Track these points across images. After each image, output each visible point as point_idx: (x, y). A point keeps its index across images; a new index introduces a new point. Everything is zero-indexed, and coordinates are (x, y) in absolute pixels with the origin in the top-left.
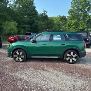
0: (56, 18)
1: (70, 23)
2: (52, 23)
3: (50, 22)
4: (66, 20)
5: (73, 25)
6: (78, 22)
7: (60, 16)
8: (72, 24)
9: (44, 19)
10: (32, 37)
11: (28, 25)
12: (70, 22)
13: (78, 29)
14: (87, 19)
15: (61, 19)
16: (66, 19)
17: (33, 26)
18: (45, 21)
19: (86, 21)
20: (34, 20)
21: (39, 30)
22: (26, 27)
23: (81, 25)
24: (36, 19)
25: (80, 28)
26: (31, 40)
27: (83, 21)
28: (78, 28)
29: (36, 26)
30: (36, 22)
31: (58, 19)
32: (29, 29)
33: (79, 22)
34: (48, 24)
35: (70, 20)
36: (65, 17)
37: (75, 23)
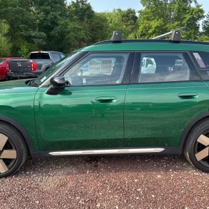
0: (109, 15)
1: (145, 27)
2: (103, 26)
3: (98, 23)
4: (135, 21)
6: (164, 25)
7: (120, 10)
8: (150, 31)
9: (82, 15)
10: (54, 64)
11: (39, 31)
12: (147, 25)
14: (185, 18)
15: (123, 16)
16: (136, 18)
17: (52, 33)
18: (86, 19)
19: (184, 21)
20: (55, 18)
21: (69, 44)
22: (34, 37)
24: (60, 15)
26: (45, 80)
27: (176, 23)
29: (62, 35)
30: (62, 23)
31: (116, 19)
32: (44, 43)
33: (168, 25)
34: (93, 30)
35: (146, 21)
36: (133, 12)
37: (157, 27)
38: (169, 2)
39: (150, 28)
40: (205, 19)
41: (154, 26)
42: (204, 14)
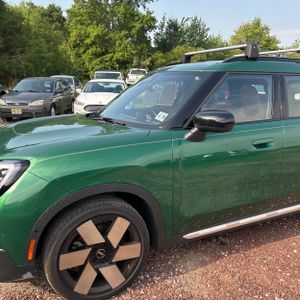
1: (80, 35)
4: (62, 25)
5: (94, 43)
6: (106, 35)
8: (88, 41)
12: (83, 32)
13: (111, 59)
14: (135, 27)
16: (64, 20)
19: (134, 31)
23: (120, 45)
25: (118, 55)
27: (124, 33)
28: (110, 55)
33: (111, 35)
35: (79, 26)
36: (58, 10)
37: (98, 36)
38: (110, 2)
39: (88, 37)
40: (157, 31)
41: (93, 35)
42: (157, 24)
